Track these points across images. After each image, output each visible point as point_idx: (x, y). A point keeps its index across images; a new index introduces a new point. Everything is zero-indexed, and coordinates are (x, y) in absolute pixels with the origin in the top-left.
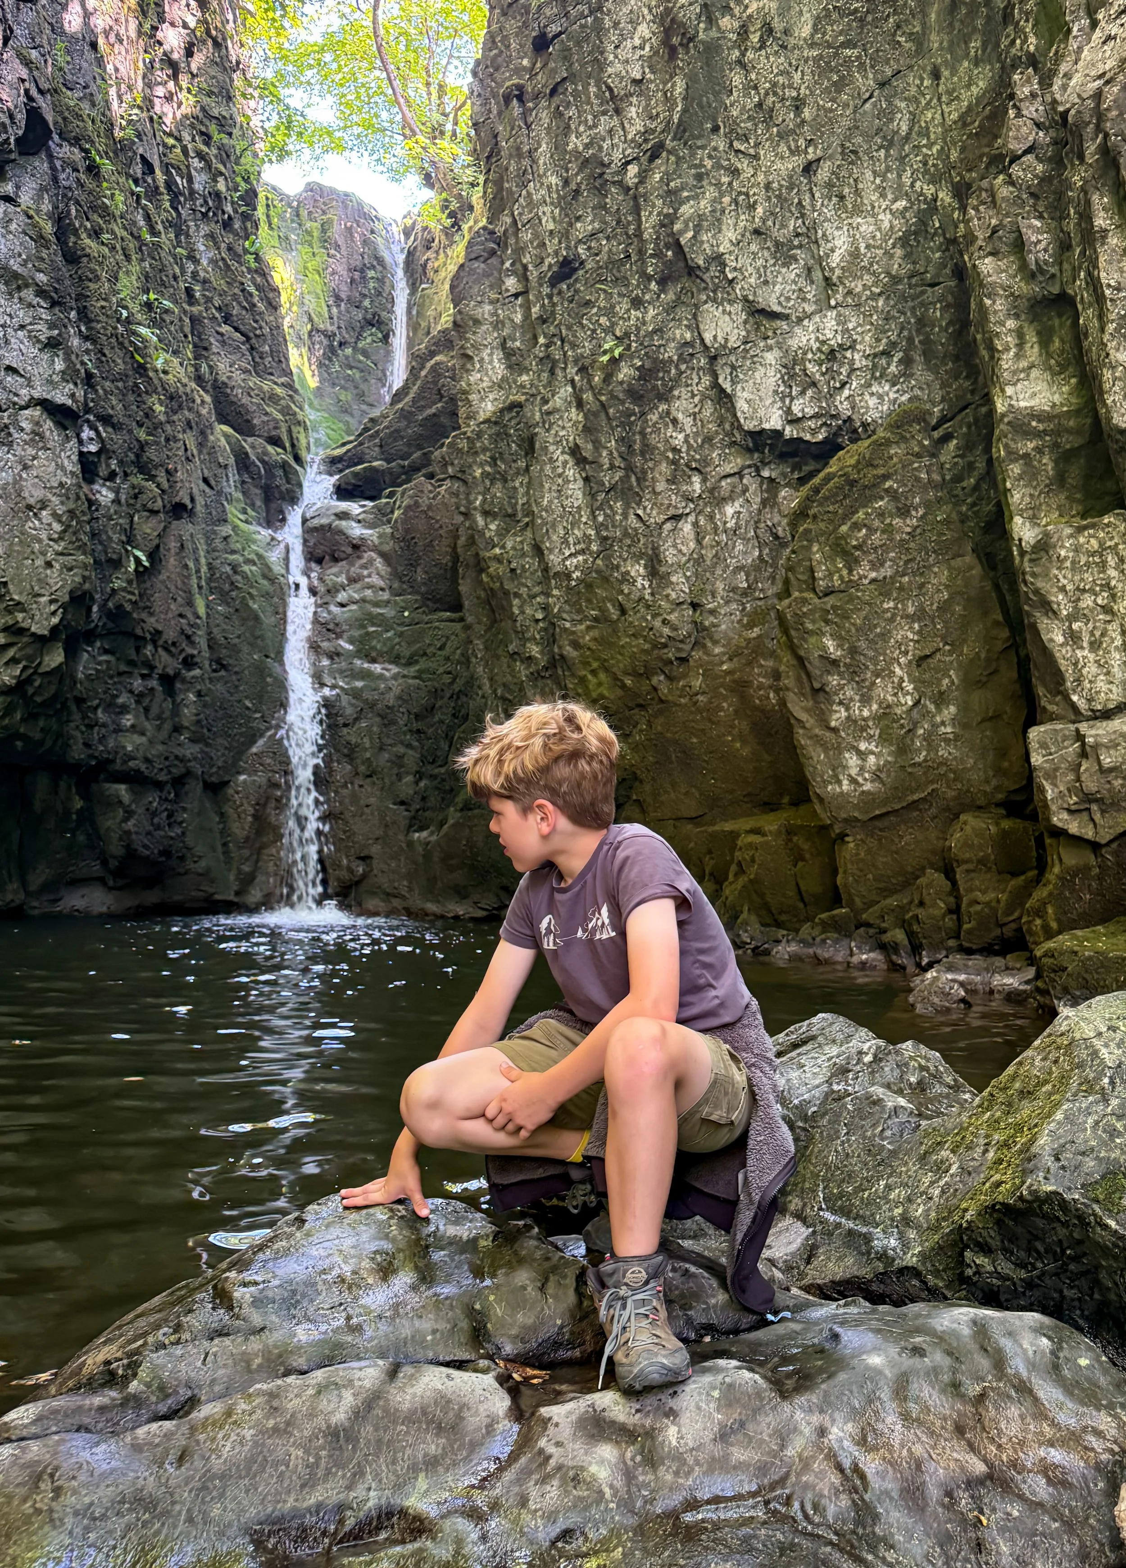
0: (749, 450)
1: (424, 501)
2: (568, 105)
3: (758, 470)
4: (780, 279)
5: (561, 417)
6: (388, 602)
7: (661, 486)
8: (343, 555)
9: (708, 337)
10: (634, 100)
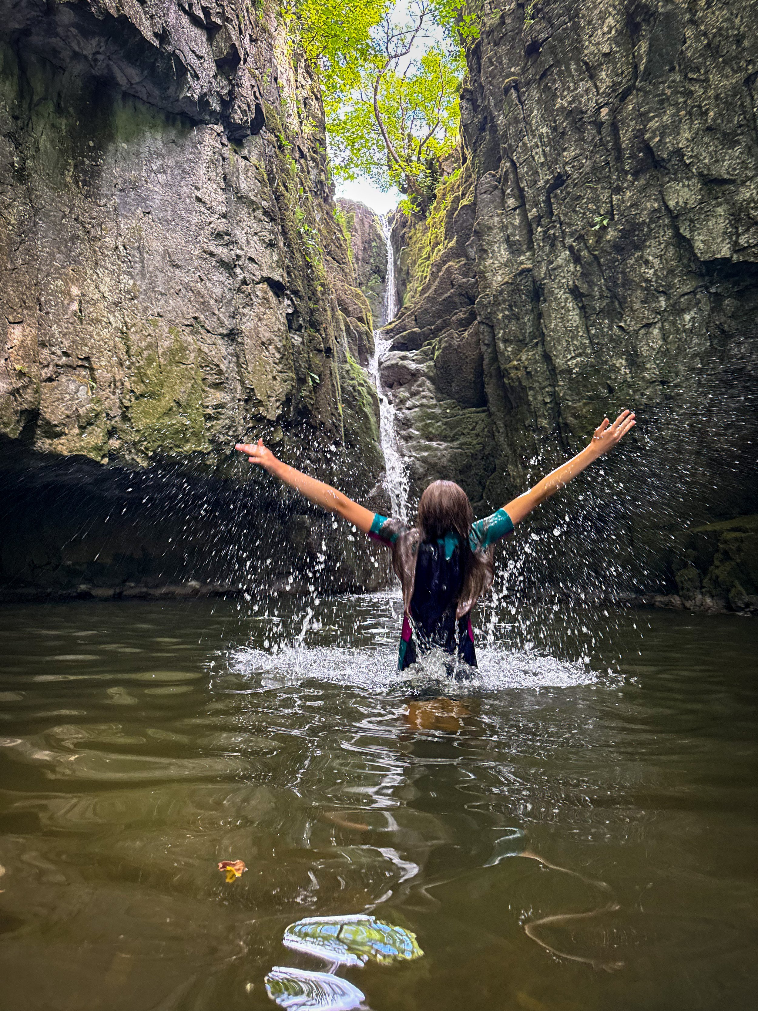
0: (701, 275)
1: (455, 343)
2: (555, 81)
3: (707, 288)
4: (727, 157)
5: (563, 271)
6: (436, 405)
7: (636, 306)
8: (405, 381)
9: (671, 204)
10: (604, 67)
